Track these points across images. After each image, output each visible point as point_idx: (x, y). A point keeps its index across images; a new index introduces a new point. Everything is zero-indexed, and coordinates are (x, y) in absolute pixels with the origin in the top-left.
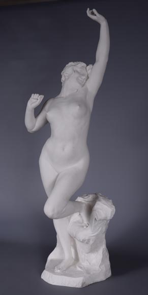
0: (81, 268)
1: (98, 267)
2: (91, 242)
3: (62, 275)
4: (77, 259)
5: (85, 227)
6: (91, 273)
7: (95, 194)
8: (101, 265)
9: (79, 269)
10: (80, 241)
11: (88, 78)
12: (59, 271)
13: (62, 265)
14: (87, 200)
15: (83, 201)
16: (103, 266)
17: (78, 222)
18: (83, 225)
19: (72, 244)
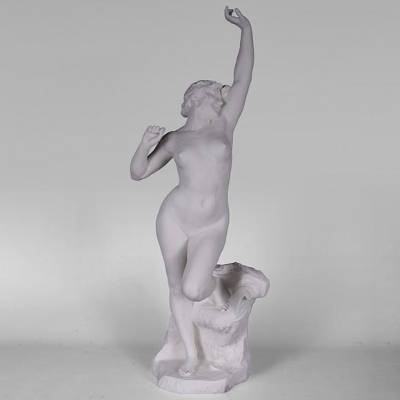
1: (240, 364)
5: (223, 311)
6: (234, 372)
9: (215, 369)
11: (225, 104)
16: (245, 362)
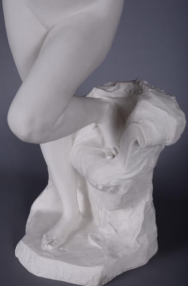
0: (97, 240)
1: (134, 240)
2: (122, 191)
3: (56, 257)
4: (88, 215)
5: (109, 158)
6: (120, 254)
7: (134, 82)
8: (139, 236)
9: (93, 243)
10: (96, 187)
12: (50, 247)
13: (57, 232)
14: (113, 95)
15: (105, 98)
17: (93, 143)
18: (104, 150)
19: (79, 185)
